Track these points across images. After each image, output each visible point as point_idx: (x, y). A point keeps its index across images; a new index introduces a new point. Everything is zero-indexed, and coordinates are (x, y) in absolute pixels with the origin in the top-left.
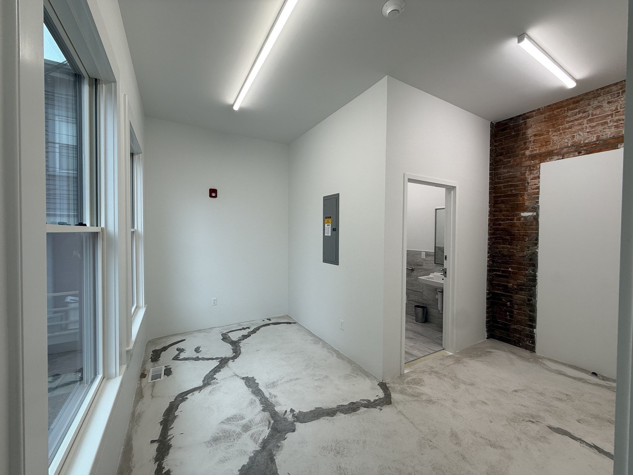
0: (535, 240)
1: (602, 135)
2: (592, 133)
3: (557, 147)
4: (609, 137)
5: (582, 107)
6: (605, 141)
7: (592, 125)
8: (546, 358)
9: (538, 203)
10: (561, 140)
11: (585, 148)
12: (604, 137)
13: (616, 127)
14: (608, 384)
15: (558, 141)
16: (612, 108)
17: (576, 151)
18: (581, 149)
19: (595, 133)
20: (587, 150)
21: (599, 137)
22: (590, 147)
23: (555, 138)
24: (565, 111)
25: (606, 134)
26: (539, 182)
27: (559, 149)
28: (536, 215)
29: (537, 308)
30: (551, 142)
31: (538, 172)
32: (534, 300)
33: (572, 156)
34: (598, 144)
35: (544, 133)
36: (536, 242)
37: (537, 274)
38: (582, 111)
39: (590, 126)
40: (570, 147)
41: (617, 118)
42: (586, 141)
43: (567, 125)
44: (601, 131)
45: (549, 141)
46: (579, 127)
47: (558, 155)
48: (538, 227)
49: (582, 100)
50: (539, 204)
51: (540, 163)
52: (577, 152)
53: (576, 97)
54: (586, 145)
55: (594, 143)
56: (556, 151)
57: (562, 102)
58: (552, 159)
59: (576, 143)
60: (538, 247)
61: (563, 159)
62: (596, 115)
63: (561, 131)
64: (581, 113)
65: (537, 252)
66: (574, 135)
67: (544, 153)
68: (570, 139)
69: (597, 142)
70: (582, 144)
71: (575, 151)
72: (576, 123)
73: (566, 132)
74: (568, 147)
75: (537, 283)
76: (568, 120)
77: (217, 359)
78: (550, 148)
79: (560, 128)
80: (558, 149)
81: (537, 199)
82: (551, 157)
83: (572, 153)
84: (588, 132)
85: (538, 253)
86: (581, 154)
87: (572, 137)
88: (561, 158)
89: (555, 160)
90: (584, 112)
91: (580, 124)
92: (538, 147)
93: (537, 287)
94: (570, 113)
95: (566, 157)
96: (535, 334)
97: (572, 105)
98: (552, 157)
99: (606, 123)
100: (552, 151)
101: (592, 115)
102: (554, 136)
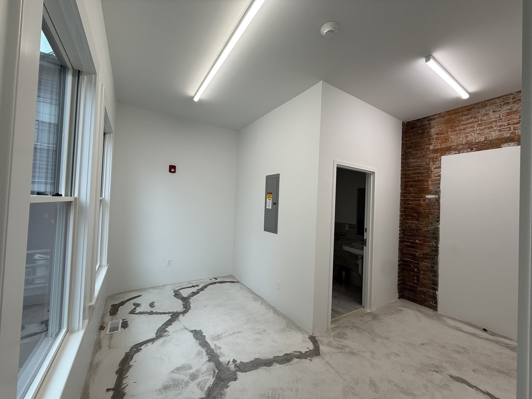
0: (437, 218)
1: (489, 137)
2: (481, 134)
3: (455, 144)
4: (494, 138)
5: (474, 114)
6: (491, 141)
7: (481, 129)
8: (445, 316)
9: (440, 188)
10: (457, 139)
11: (476, 146)
12: (491, 138)
13: (498, 131)
14: (496, 339)
15: (455, 139)
16: (496, 116)
17: (469, 148)
18: (473, 146)
19: (484, 135)
20: (477, 148)
21: (487, 138)
22: (480, 145)
23: (453, 137)
24: (460, 116)
25: (492, 136)
26: (440, 171)
27: (456, 145)
28: (438, 197)
29: (439, 274)
30: (450, 140)
31: (439, 163)
32: (436, 267)
33: (466, 151)
34: (486, 143)
35: (444, 132)
36: (438, 219)
37: (438, 245)
38: (473, 117)
39: (479, 129)
40: (464, 144)
41: (500, 124)
42: (477, 141)
43: (462, 127)
44: (488, 133)
45: (448, 139)
46: (471, 129)
47: (455, 151)
48: (440, 208)
49: (473, 108)
50: (440, 189)
51: (441, 156)
52: (470, 149)
53: (468, 106)
54: (477, 143)
55: (483, 142)
56: (453, 147)
57: (458, 109)
58: (450, 153)
59: (469, 142)
60: (439, 224)
61: (459, 153)
62: (484, 120)
63: (458, 132)
64: (472, 119)
65: (438, 227)
66: (467, 136)
67: (445, 148)
68: (464, 138)
69: (485, 142)
70: (473, 143)
71: (468, 148)
72: (469, 126)
73: (461, 132)
74: (462, 144)
75: (439, 253)
76: (462, 123)
77: (169, 313)
78: (449, 145)
79: (456, 129)
80: (454, 146)
81: (439, 185)
82: (449, 152)
83: (465, 150)
84: (478, 134)
85: (439, 229)
86: (473, 151)
87: (465, 137)
88: (458, 153)
89: (453, 154)
90: (475, 118)
91: (471, 127)
92: (439, 143)
93: (438, 256)
94: (464, 118)
95: (461, 152)
96: (437, 296)
97: (466, 112)
98: (450, 152)
99: (492, 127)
100: (451, 147)
101: (481, 120)
102: (452, 135)
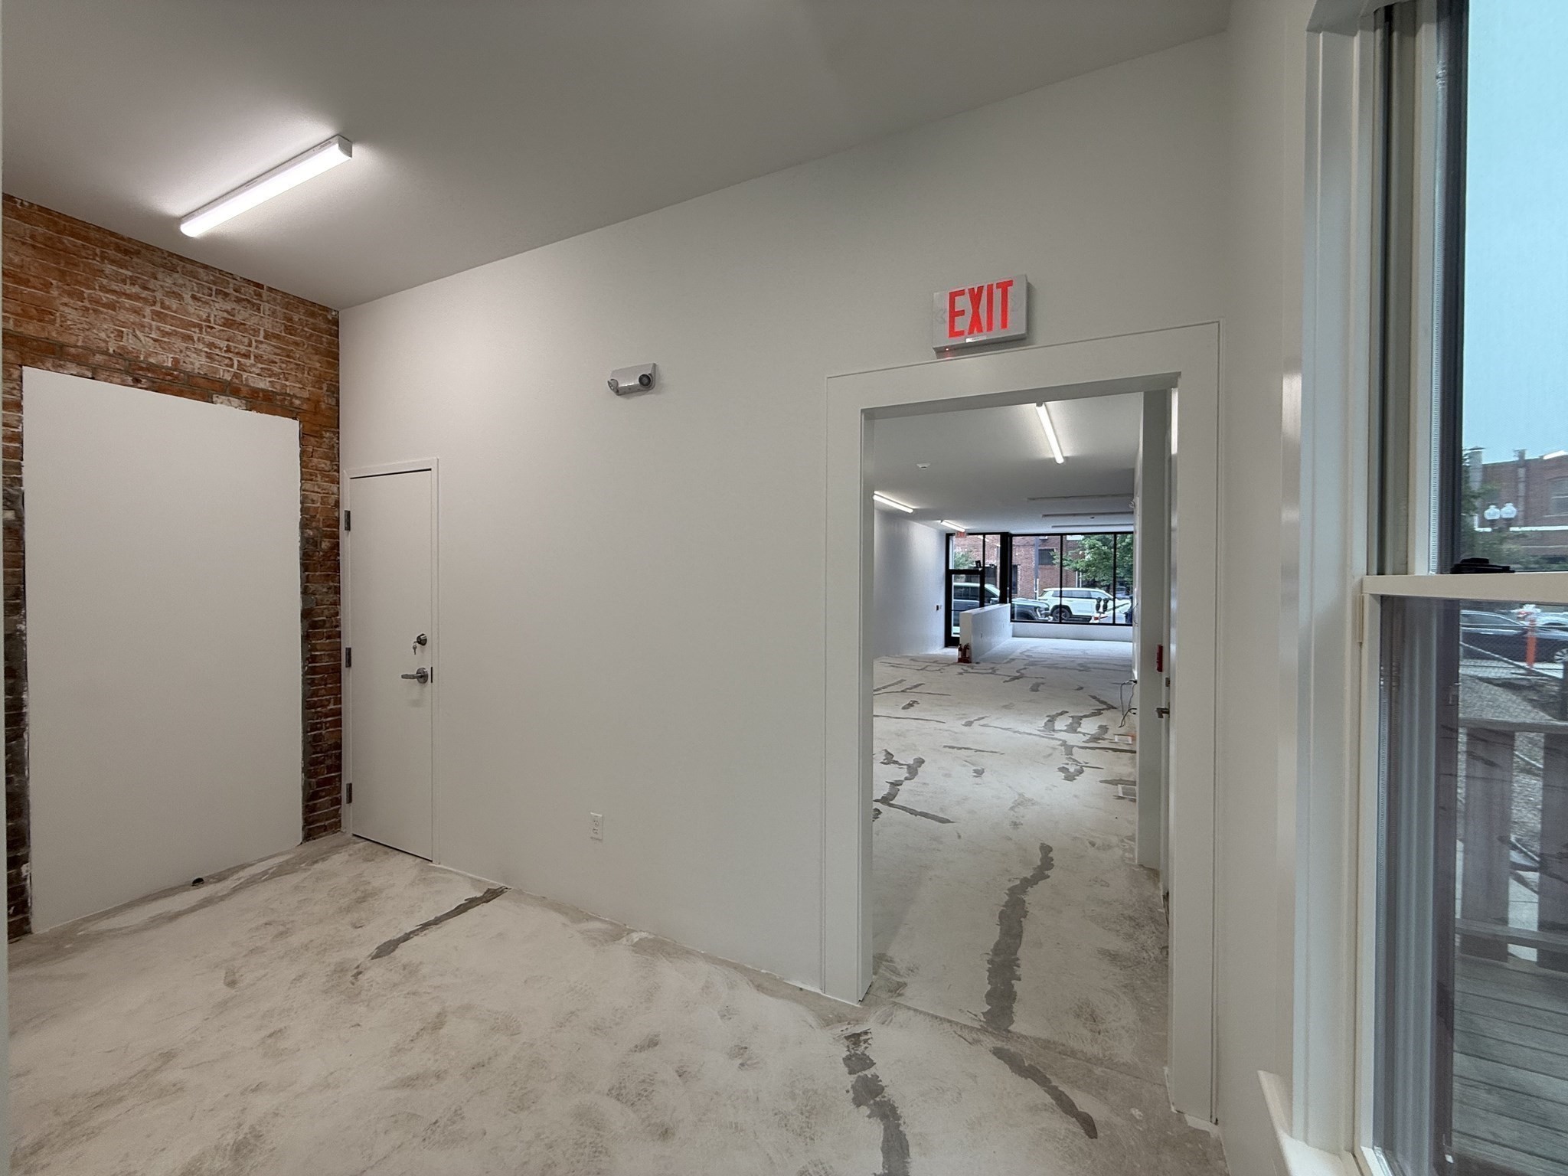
0: (14, 596)
1: (184, 362)
2: (163, 345)
3: (78, 340)
4: (196, 371)
5: (139, 273)
6: (190, 376)
7: (162, 328)
9: (21, 486)
10: (86, 327)
11: (149, 375)
12: (188, 368)
13: (208, 357)
15: (79, 326)
16: (201, 313)
17: (127, 373)
18: (141, 372)
19: (171, 351)
20: (154, 382)
21: (179, 363)
22: (161, 377)
23: (72, 315)
24: (96, 255)
25: (192, 363)
26: (20, 421)
27: (81, 347)
28: (14, 518)
29: (31, 799)
30: (58, 320)
31: (14, 389)
32: (16, 779)
33: (119, 380)
34: (176, 377)
35: (32, 279)
36: (18, 601)
37: (24, 696)
38: (139, 281)
39: (158, 328)
40: (110, 355)
41: (212, 340)
42: (152, 360)
43: (106, 297)
44: (181, 351)
45: (51, 313)
46: (133, 318)
47: (78, 364)
48: (24, 558)
49: (138, 253)
50: (22, 488)
51: (21, 366)
52: (131, 376)
53: (122, 239)
54: (151, 368)
55: (168, 372)
56: (73, 350)
57: (86, 225)
58: (61, 366)
59: (127, 353)
60: (25, 616)
61: (93, 378)
62: (169, 308)
63: (87, 304)
64: (137, 286)
65: (20, 631)
66: (122, 332)
67: (37, 340)
68: (112, 335)
69: (175, 373)
70: (141, 362)
71: (125, 370)
72: (128, 303)
73: (102, 313)
74: (105, 353)
75: (27, 725)
76: (104, 283)
78: (54, 334)
79: (84, 292)
80: (77, 347)
81: (17, 471)
82: (58, 362)
83: (116, 375)
84: (155, 340)
85: (25, 635)
86: (139, 385)
87: (116, 333)
88: (90, 376)
89: (72, 374)
90: (145, 288)
91: (136, 312)
92: (12, 314)
93: (25, 736)
94: (109, 268)
95: (103, 376)
96: (25, 879)
97: (114, 252)
98: (62, 363)
99: (190, 338)
100: (62, 346)
101: (163, 306)
102: (66, 305)
